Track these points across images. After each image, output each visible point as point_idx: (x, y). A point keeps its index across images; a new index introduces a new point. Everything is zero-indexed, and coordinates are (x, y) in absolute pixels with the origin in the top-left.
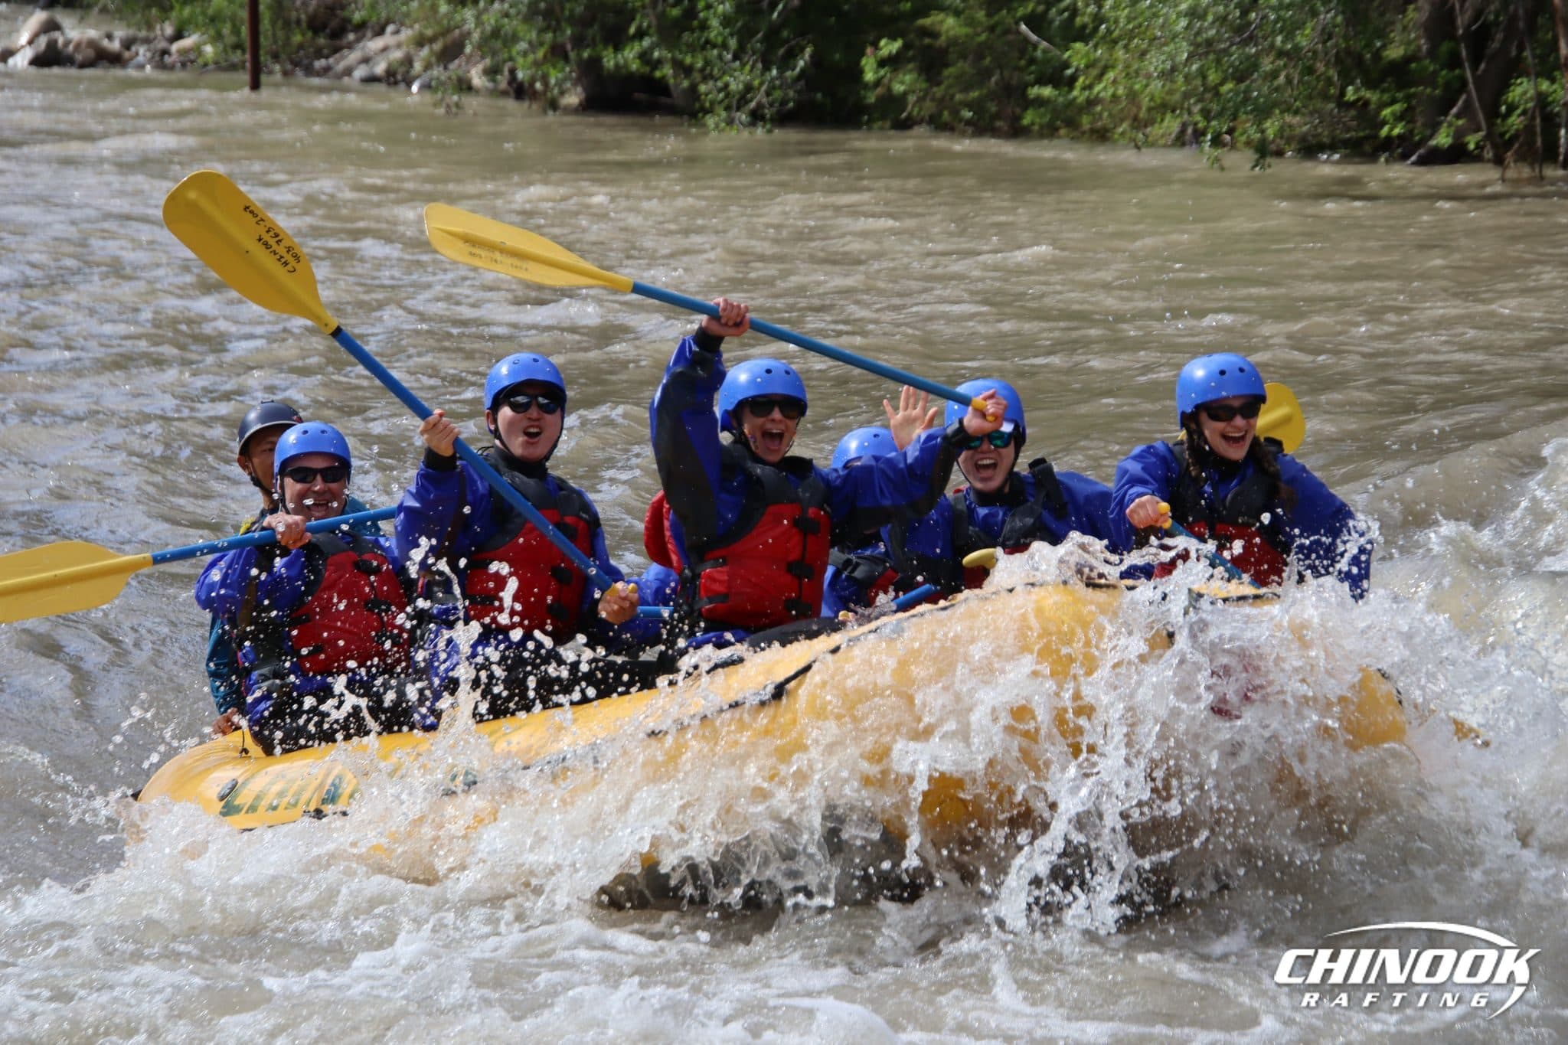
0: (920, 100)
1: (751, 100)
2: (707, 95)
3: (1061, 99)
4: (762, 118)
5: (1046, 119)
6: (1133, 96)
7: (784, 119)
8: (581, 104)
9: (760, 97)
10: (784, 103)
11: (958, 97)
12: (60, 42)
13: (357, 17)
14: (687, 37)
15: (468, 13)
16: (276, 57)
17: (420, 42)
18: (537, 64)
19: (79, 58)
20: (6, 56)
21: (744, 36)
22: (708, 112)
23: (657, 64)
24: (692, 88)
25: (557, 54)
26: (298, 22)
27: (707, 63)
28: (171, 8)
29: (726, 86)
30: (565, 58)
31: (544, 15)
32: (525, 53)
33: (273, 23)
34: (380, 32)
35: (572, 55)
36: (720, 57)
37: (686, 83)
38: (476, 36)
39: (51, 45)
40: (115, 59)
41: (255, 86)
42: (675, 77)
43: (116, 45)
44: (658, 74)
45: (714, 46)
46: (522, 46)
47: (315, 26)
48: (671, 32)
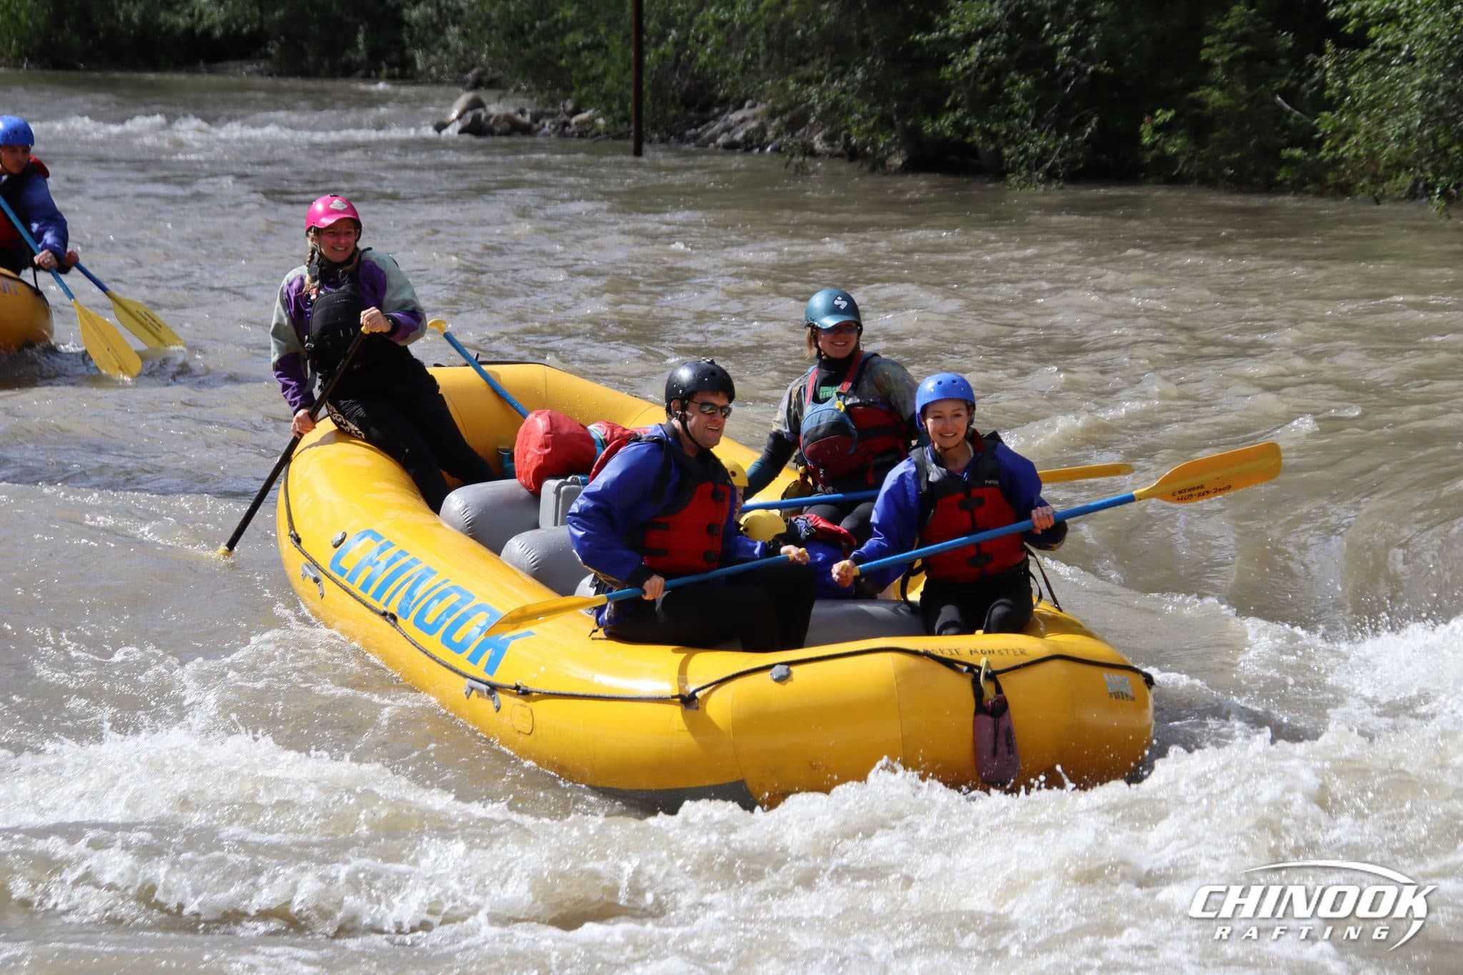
0: (1190, 160)
1: (1047, 161)
2: (1010, 157)
3: (1310, 159)
4: (1056, 176)
5: (1296, 177)
6: (1372, 156)
7: (1078, 175)
8: (904, 164)
9: (1055, 159)
10: (1075, 162)
11: (1222, 157)
12: (483, 116)
13: (721, 93)
14: (993, 109)
15: (813, 90)
16: (655, 127)
17: (773, 114)
18: (869, 131)
19: (498, 129)
20: (440, 127)
21: (1041, 107)
22: (1012, 171)
23: (969, 130)
24: (998, 151)
25: (885, 123)
26: (674, 98)
27: (1010, 130)
28: (572, 88)
29: (1026, 149)
30: (892, 125)
31: (875, 90)
32: (859, 123)
33: (653, 99)
34: (740, 106)
35: (897, 124)
36: (1021, 125)
37: (992, 147)
38: (819, 109)
39: (476, 119)
40: (526, 130)
41: (638, 152)
42: (983, 141)
43: (527, 119)
44: (969, 140)
45: (1016, 116)
46: (857, 116)
47: (688, 101)
48: (979, 105)
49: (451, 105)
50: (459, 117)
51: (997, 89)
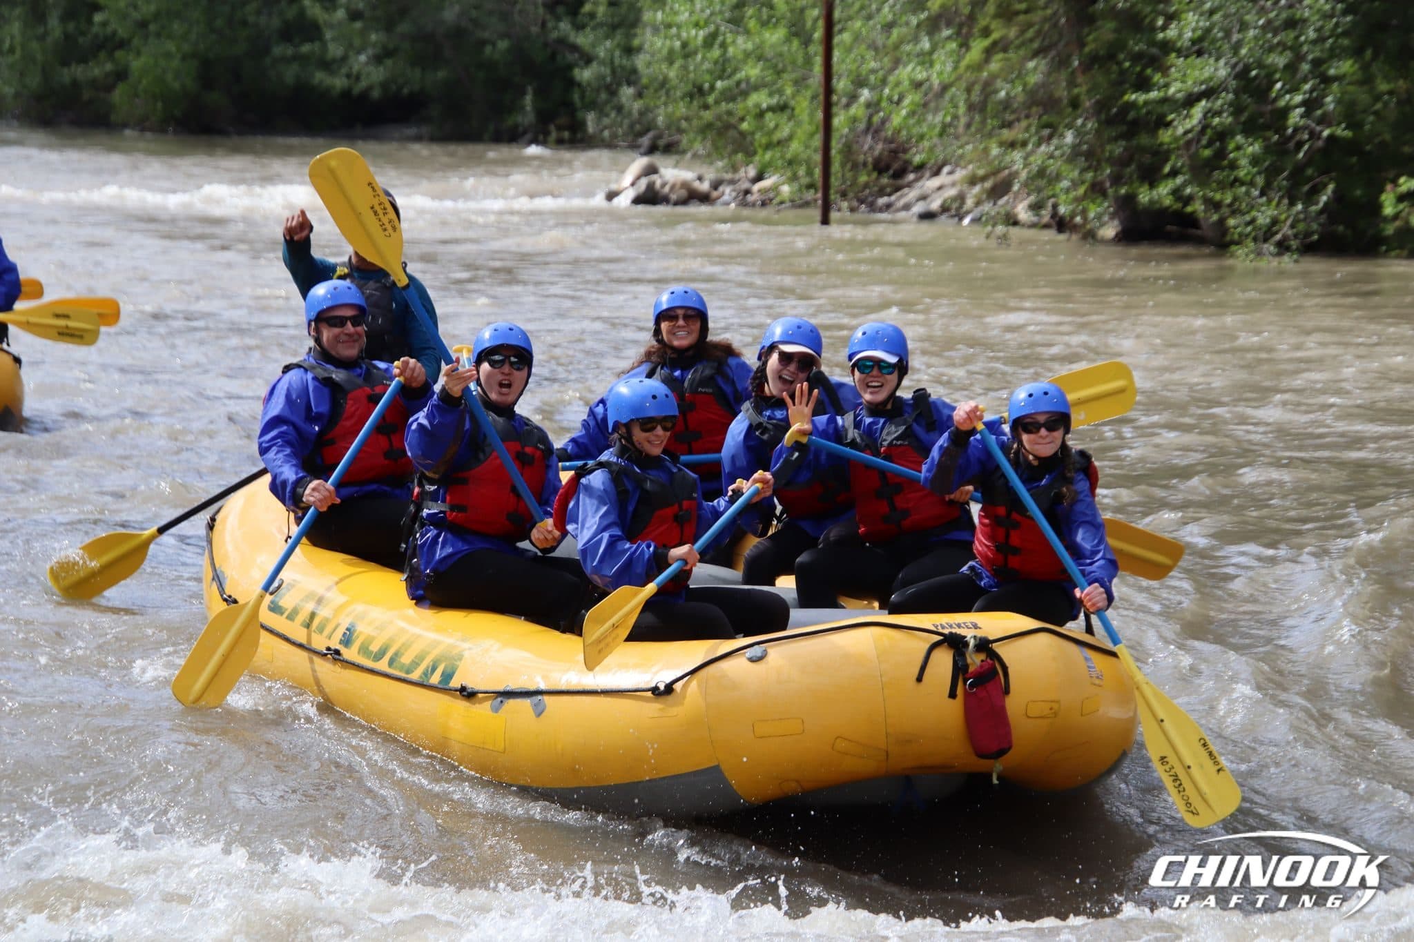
1: (1276, 233)
2: (1235, 228)
4: (1288, 249)
7: (1310, 248)
8: (1117, 235)
9: (1286, 230)
10: (1308, 234)
12: (658, 183)
13: (917, 159)
14: (1217, 175)
15: (1017, 155)
16: (844, 195)
17: (973, 181)
18: (1078, 200)
19: (674, 197)
20: (611, 196)
21: (1271, 173)
22: (1237, 243)
23: (1188, 200)
24: (1222, 221)
25: (1097, 190)
26: (865, 164)
27: (1235, 199)
28: (755, 153)
29: (1253, 221)
30: (1104, 194)
31: (1087, 156)
32: (1067, 191)
33: (843, 165)
34: (937, 173)
35: (1110, 191)
36: (1247, 193)
37: (1215, 217)
38: (1024, 175)
39: (650, 186)
40: (704, 198)
41: (825, 221)
42: (1205, 211)
43: (705, 187)
44: (1189, 209)
45: (1243, 184)
46: (1065, 184)
47: (880, 167)
48: (1202, 171)
49: (623, 172)
50: (633, 184)
51: (1221, 154)
